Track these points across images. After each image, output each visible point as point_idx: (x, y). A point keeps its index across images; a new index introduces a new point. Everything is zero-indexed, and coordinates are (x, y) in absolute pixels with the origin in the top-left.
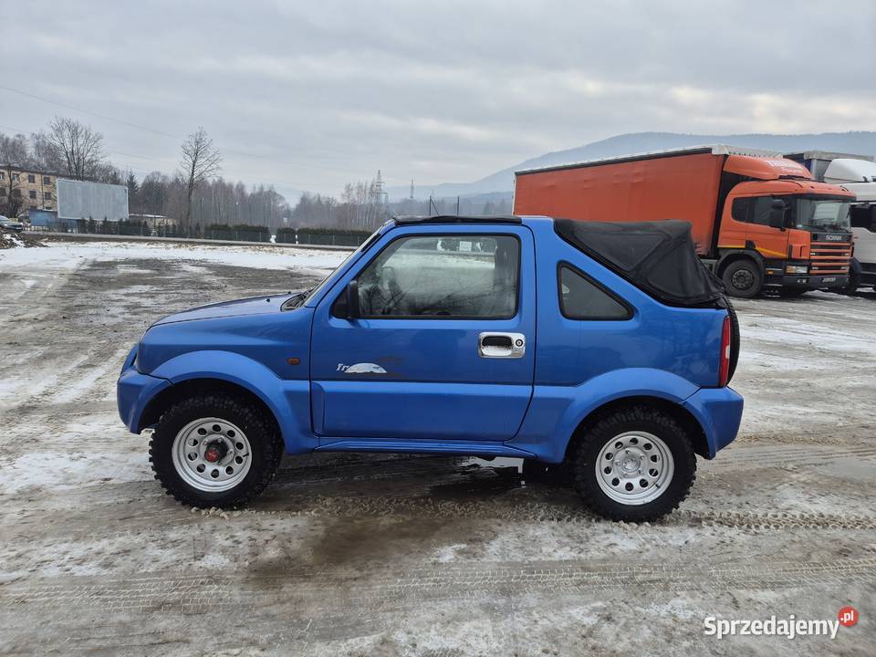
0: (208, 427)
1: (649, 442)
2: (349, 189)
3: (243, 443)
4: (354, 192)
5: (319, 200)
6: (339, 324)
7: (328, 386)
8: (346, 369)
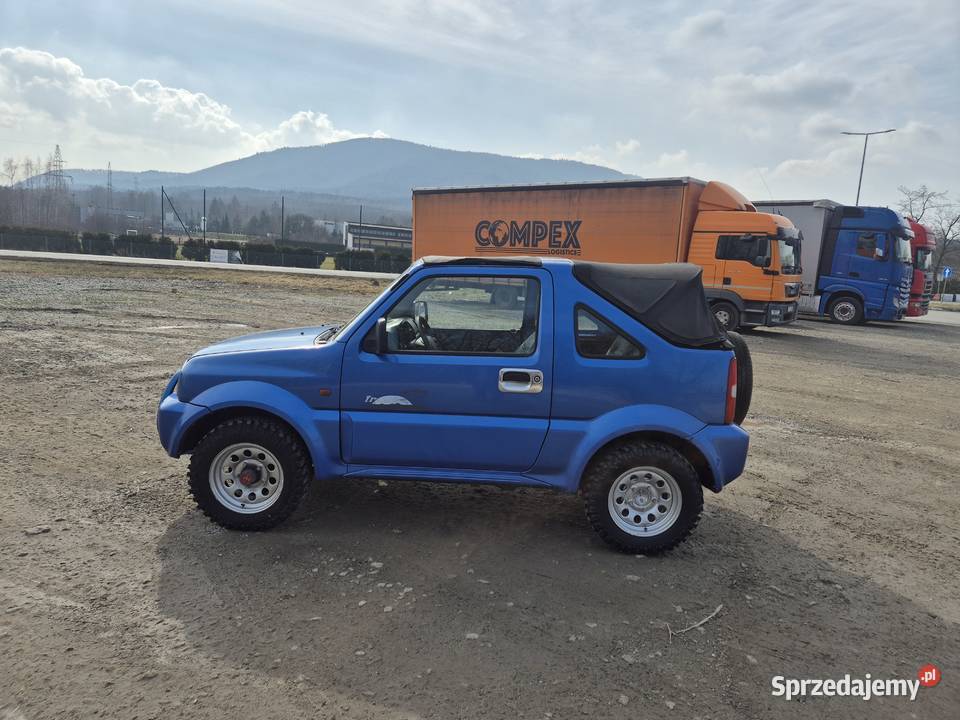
0: (239, 452)
1: (661, 479)
3: (274, 463)
6: (370, 358)
7: (357, 417)
8: (374, 401)
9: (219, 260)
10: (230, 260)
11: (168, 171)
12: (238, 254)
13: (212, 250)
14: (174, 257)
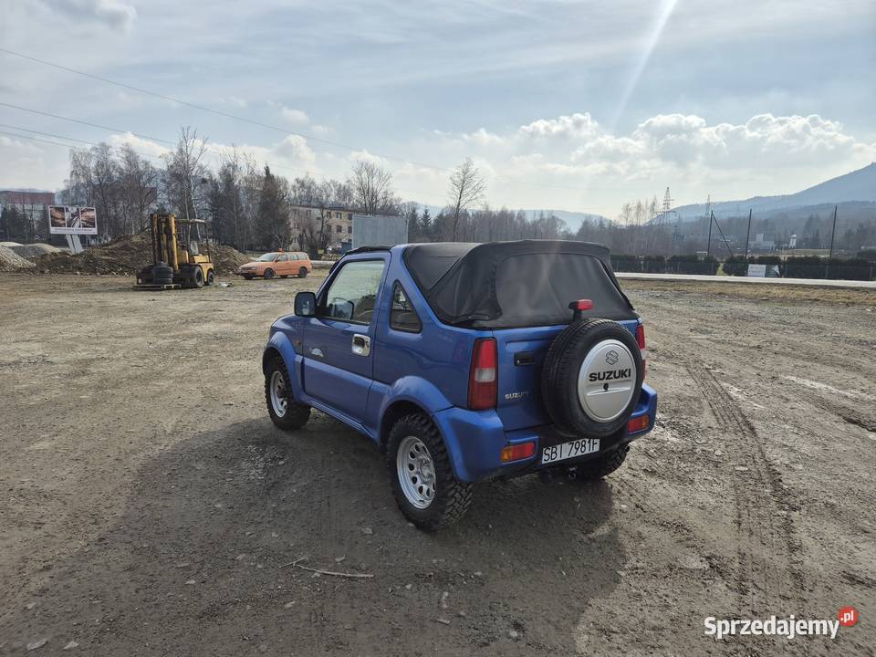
2: (627, 209)
4: (633, 213)
5: (601, 222)
8: (312, 352)
9: (756, 275)
10: (767, 275)
11: (772, 195)
12: (776, 269)
13: (750, 265)
14: (714, 273)
